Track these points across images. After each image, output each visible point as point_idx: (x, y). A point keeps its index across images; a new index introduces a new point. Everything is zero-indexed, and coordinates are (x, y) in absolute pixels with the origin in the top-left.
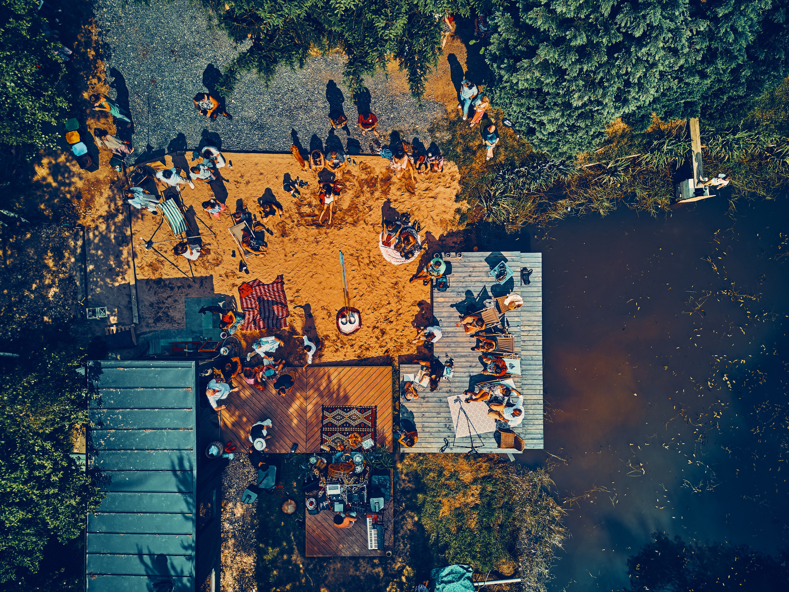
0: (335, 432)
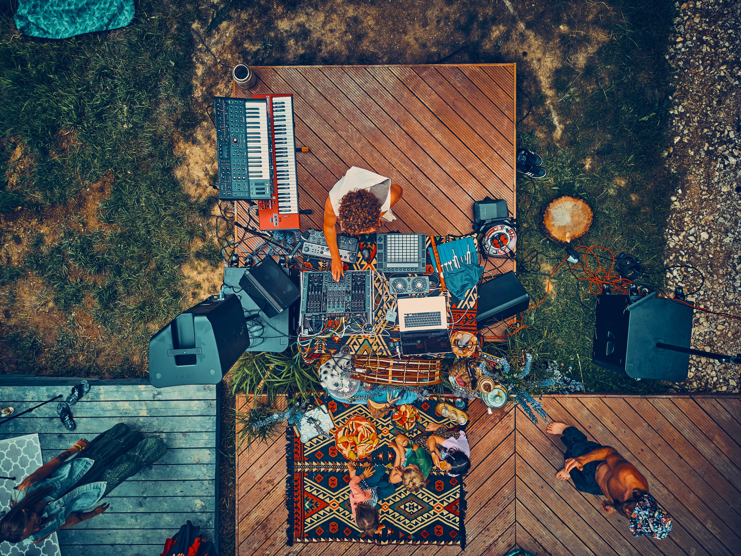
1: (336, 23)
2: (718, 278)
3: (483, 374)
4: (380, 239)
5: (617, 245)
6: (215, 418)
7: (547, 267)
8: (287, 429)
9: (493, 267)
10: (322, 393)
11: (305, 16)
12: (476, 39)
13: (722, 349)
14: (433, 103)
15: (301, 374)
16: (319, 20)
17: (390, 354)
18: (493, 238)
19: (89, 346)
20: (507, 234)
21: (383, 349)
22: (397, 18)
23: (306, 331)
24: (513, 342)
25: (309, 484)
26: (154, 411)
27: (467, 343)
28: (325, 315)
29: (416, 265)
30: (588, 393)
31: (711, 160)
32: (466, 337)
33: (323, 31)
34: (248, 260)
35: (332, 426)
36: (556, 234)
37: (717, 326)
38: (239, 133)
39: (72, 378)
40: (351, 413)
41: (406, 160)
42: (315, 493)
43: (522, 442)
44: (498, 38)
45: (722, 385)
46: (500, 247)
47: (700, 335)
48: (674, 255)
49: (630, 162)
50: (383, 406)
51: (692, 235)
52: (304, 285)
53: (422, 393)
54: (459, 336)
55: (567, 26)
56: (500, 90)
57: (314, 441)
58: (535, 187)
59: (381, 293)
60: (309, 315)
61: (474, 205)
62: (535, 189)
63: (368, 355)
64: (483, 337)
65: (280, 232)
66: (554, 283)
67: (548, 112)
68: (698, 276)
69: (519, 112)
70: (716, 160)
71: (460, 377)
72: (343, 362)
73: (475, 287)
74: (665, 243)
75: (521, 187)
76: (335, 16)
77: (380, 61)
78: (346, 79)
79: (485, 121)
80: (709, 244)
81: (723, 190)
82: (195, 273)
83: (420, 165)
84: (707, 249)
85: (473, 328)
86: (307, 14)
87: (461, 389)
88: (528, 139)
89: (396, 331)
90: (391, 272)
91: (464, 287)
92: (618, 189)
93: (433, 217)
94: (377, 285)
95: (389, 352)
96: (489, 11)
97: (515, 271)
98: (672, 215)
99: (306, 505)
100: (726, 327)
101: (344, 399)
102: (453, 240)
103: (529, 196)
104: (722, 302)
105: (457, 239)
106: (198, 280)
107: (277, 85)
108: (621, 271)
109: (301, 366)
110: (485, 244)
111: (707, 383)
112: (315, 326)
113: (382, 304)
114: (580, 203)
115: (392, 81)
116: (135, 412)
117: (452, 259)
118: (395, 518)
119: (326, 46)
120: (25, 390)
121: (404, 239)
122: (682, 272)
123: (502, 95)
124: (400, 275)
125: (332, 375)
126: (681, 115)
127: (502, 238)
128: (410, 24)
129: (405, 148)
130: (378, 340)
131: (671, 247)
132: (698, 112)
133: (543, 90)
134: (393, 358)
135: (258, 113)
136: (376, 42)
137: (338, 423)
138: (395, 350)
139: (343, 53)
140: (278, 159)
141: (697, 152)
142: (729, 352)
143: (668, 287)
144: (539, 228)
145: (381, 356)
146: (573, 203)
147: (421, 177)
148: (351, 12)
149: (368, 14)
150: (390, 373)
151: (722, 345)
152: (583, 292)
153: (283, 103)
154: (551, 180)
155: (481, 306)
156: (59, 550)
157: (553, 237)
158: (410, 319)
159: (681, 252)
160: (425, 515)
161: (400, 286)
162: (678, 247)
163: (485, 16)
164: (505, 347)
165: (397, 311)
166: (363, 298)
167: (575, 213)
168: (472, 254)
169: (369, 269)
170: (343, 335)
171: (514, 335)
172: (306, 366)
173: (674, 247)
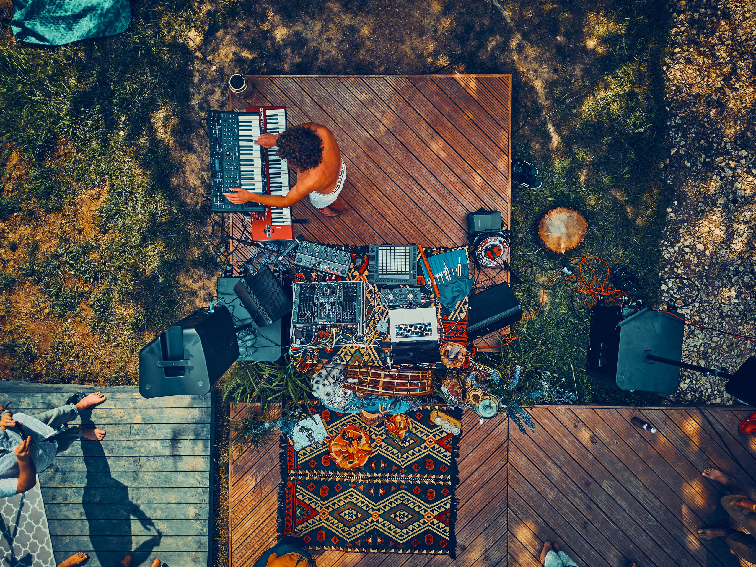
0: (410, 469)
1: (333, 32)
2: (714, 290)
3: (472, 385)
4: (372, 250)
5: (612, 257)
6: (209, 426)
7: (541, 278)
8: (281, 437)
9: (487, 278)
10: (315, 403)
11: (302, 25)
12: (473, 49)
13: (716, 361)
14: (428, 114)
15: (294, 383)
16: (316, 29)
17: (381, 364)
18: (486, 250)
19: (84, 354)
20: (501, 245)
21: (374, 359)
22: (394, 27)
23: (298, 342)
24: (506, 353)
25: (301, 492)
26: (147, 419)
27: (457, 354)
28: (316, 326)
29: (408, 277)
30: (581, 403)
31: (707, 171)
32: (456, 348)
33: (320, 40)
34: (243, 269)
35: (326, 435)
36: (551, 245)
37: (712, 338)
38: (232, 146)
39: (67, 385)
40: (345, 422)
41: (401, 170)
42: (307, 501)
43: (515, 452)
44: (494, 49)
45: (717, 396)
46: (493, 259)
47: (695, 346)
48: (669, 266)
49: (626, 173)
50: (376, 416)
51: (688, 246)
52: (296, 296)
53: (414, 403)
54: (449, 348)
55: (564, 36)
56: (495, 101)
57: (308, 449)
58: (530, 198)
59: (373, 304)
60: (300, 326)
61: (468, 216)
62: (531, 200)
63: (359, 366)
64: (475, 348)
65: (274, 243)
66: (548, 294)
67: (545, 123)
68: (692, 287)
69: (515, 123)
70: (713, 171)
71: (452, 388)
72: (335, 372)
73: (466, 298)
74: (660, 255)
75: (516, 197)
76: (332, 24)
77: (377, 70)
78: (341, 90)
79: (480, 131)
80: (705, 255)
81: (719, 202)
82: (191, 281)
83: (416, 176)
84: (702, 261)
85: (464, 340)
86: (304, 22)
87: (453, 399)
88: (524, 150)
89: (387, 342)
90: (383, 283)
91: (454, 298)
92: (613, 201)
93: (427, 227)
94: (369, 296)
95: (380, 362)
96: (486, 22)
97: (509, 281)
98: (667, 227)
99: (297, 512)
100: (721, 339)
101: (337, 408)
102: (445, 252)
103: (525, 207)
104: (718, 314)
105: (448, 251)
106: (194, 287)
107: (272, 94)
108: (616, 281)
109: (294, 375)
110: (479, 255)
111: (701, 395)
112: (307, 335)
113: (374, 315)
114: (575, 214)
115: (387, 91)
116: (129, 420)
117: (443, 270)
118: (385, 527)
119: (323, 55)
120: (21, 396)
121: (396, 251)
122: (677, 283)
123: (498, 106)
124: (392, 286)
125: (324, 385)
126: (678, 127)
127: (495, 250)
128: (407, 33)
129: (400, 159)
130: (369, 351)
131: (667, 258)
132: (695, 124)
133: (540, 101)
134: (384, 368)
135: (251, 126)
136: (372, 51)
137: (331, 432)
138: (386, 360)
139: (340, 62)
140: (271, 171)
141: (694, 164)
142: (724, 364)
143: (663, 298)
144: (535, 239)
145: (373, 367)
146: (568, 214)
147: (416, 187)
148: (347, 21)
149: (365, 24)
150: (381, 384)
151: (716, 356)
152: (577, 303)
153: (277, 115)
154: (547, 191)
155: (472, 317)
156: (52, 556)
157: (548, 248)
158: (401, 330)
159: (677, 263)
160: (416, 524)
161: (391, 297)
162: (673, 258)
163: (482, 26)
164: (498, 358)
165: (388, 321)
166: (354, 309)
167: (570, 224)
168: (463, 266)
169: (361, 280)
170: (334, 345)
171: (507, 346)
172: (300, 375)
173: (670, 259)
